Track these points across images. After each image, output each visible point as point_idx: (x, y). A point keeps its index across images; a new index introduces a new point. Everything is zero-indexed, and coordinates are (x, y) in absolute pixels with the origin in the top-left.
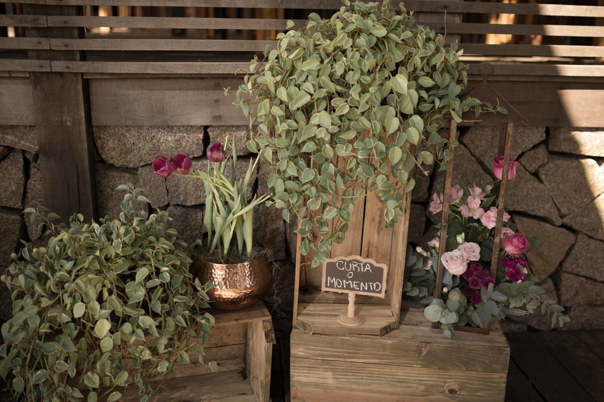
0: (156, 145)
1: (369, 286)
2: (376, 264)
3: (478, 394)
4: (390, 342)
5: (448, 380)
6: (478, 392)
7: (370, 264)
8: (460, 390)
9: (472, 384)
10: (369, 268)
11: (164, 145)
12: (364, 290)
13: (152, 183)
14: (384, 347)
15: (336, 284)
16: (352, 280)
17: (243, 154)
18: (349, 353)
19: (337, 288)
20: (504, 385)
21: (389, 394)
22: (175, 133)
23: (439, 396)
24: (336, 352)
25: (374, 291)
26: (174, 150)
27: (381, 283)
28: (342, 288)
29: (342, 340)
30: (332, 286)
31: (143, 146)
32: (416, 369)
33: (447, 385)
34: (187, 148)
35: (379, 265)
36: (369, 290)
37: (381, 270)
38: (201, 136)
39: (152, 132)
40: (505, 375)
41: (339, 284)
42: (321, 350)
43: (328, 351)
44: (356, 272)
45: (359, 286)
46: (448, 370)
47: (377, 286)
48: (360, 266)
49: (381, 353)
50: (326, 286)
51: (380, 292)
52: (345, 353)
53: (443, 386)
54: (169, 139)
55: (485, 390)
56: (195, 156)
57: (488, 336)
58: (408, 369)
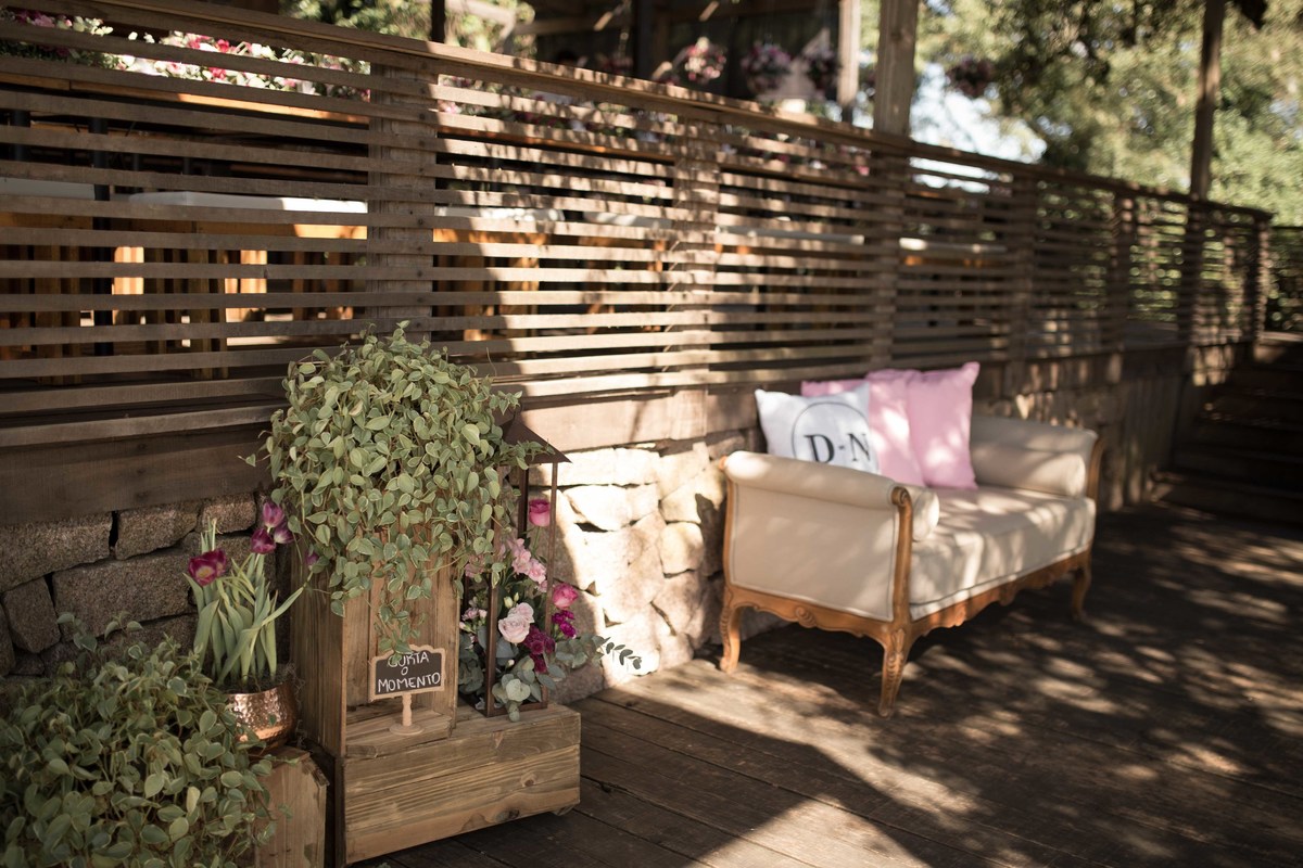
0: (41, 550)
1: (426, 679)
2: (432, 651)
3: (555, 778)
4: (461, 741)
5: (524, 771)
6: (553, 775)
7: (427, 652)
8: (536, 779)
9: (548, 768)
10: (426, 657)
11: (54, 548)
12: (421, 687)
13: (32, 612)
14: (454, 751)
15: (388, 686)
16: (407, 677)
17: (168, 545)
18: (416, 770)
19: (390, 692)
20: (578, 758)
21: (464, 809)
22: (72, 526)
23: (517, 794)
24: (401, 773)
25: (433, 685)
26: (69, 553)
27: (440, 673)
28: (396, 690)
29: (408, 755)
30: (384, 690)
31: (17, 555)
32: (491, 768)
33: (522, 777)
34: (89, 548)
35: (436, 651)
36: (427, 685)
37: (439, 655)
38: (109, 526)
39: (37, 530)
40: (578, 747)
41: (392, 686)
42: (383, 778)
43: (392, 776)
44: (411, 666)
45: (415, 684)
46: (523, 758)
47: (436, 677)
48: (415, 657)
49: (453, 759)
50: (377, 693)
51: (439, 684)
52: (412, 771)
53: (519, 780)
54: (64, 537)
55: (561, 770)
56: (100, 557)
57: (547, 710)
58: (482, 770)
